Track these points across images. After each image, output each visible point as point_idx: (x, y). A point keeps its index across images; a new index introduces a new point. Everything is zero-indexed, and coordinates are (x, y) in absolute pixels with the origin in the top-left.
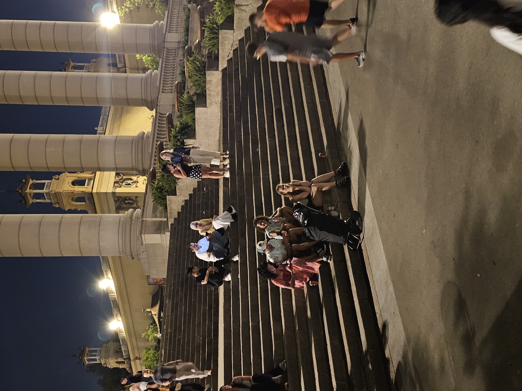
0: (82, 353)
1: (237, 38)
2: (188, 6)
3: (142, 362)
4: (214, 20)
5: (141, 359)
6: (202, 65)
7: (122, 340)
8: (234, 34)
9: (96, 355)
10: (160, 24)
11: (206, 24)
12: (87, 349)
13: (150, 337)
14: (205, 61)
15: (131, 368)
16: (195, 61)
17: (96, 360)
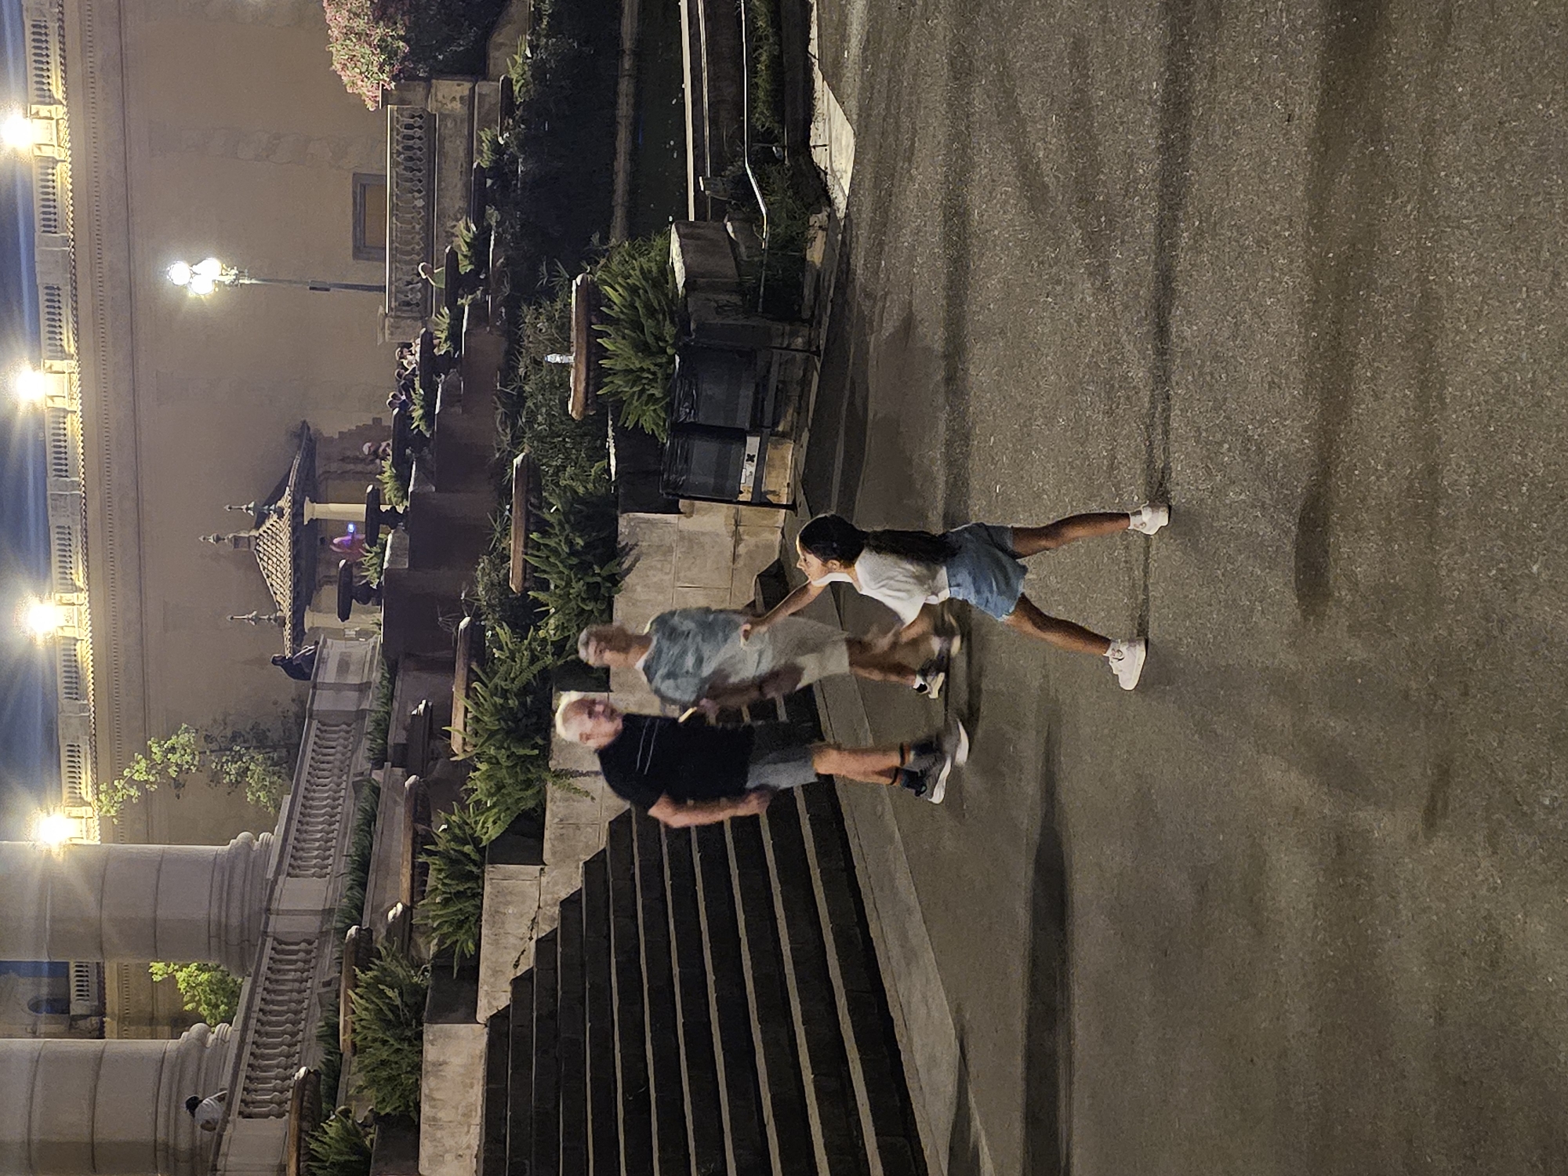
1: (552, 893)
2: (373, 776)
4: (467, 828)
6: (410, 1001)
8: (544, 879)
10: (257, 844)
11: (436, 844)
14: (425, 983)
16: (381, 987)
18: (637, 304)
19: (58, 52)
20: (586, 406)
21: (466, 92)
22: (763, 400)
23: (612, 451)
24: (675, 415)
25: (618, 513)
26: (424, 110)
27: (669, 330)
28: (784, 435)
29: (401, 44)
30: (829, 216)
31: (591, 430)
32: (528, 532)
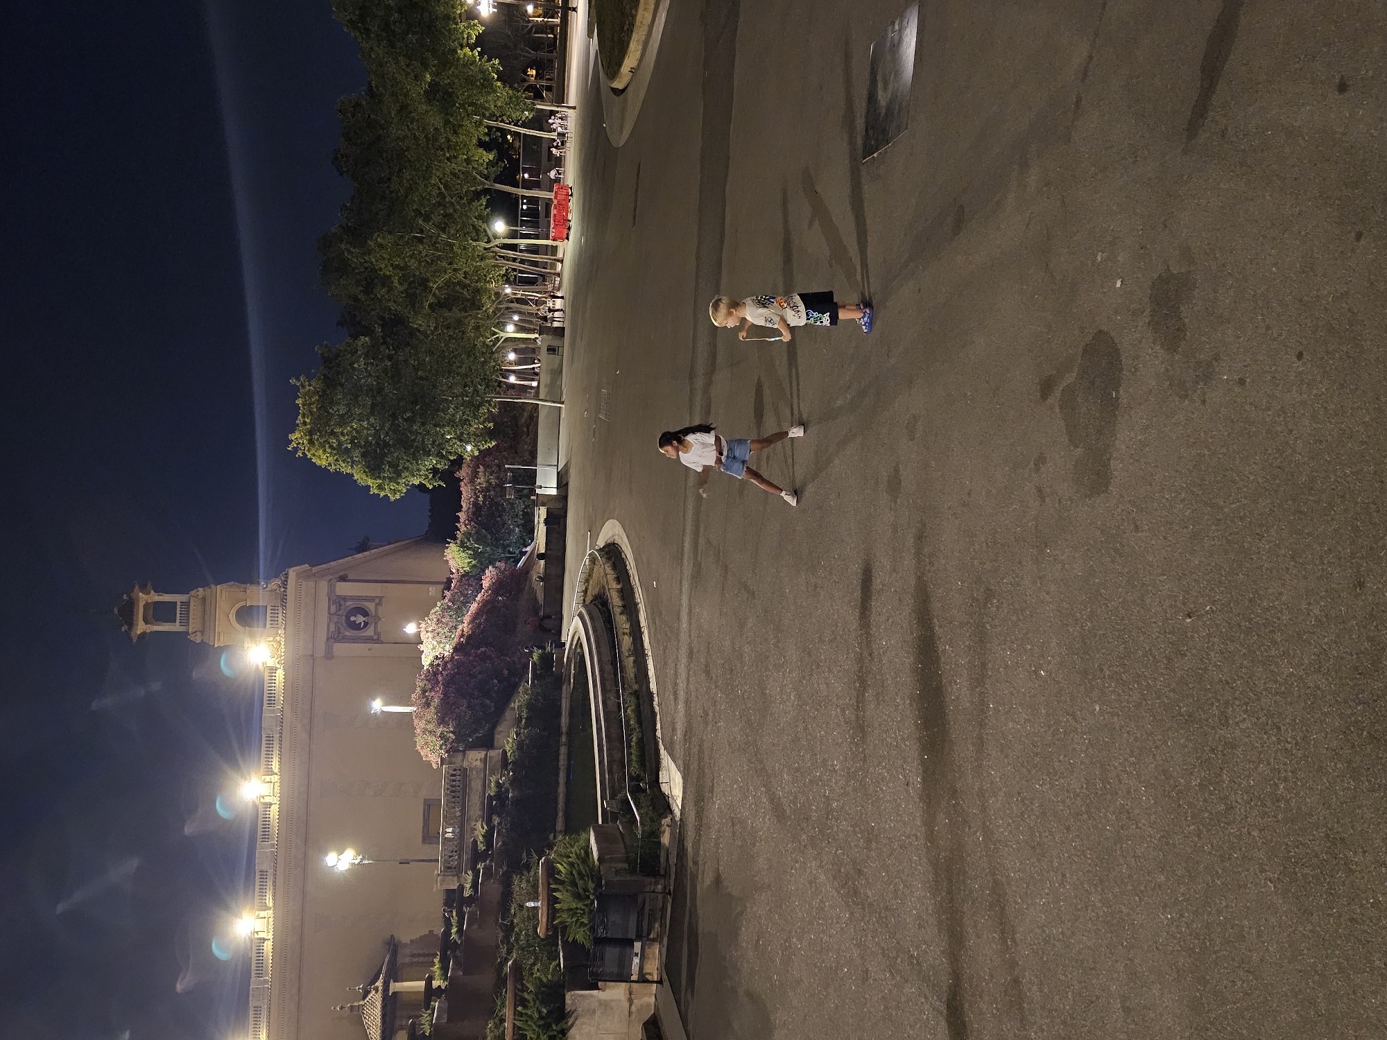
18: (574, 872)
19: (278, 748)
20: (547, 929)
21: (483, 756)
22: (642, 920)
23: (561, 954)
24: (595, 933)
25: (566, 992)
26: (462, 766)
27: (591, 885)
28: (654, 940)
29: (451, 735)
30: (671, 819)
31: (549, 943)
32: (516, 1006)
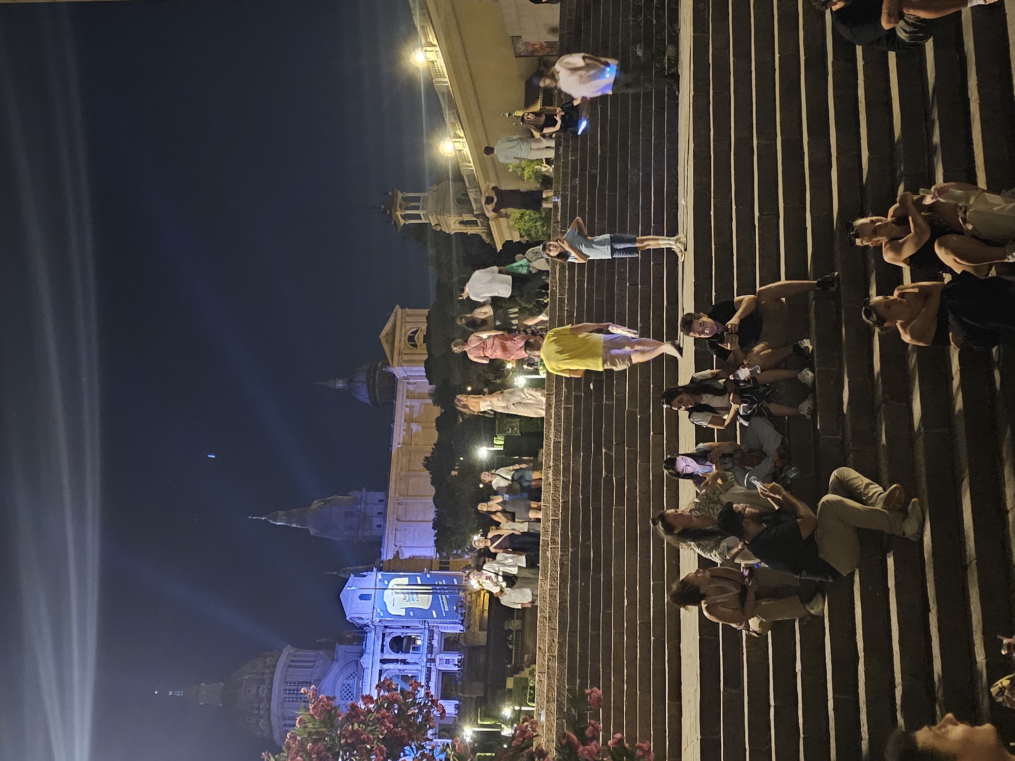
0: (391, 205)
3: (512, 223)
5: (510, 216)
7: (468, 176)
9: (419, 206)
12: (400, 195)
13: (526, 172)
15: (490, 234)
17: (418, 217)
